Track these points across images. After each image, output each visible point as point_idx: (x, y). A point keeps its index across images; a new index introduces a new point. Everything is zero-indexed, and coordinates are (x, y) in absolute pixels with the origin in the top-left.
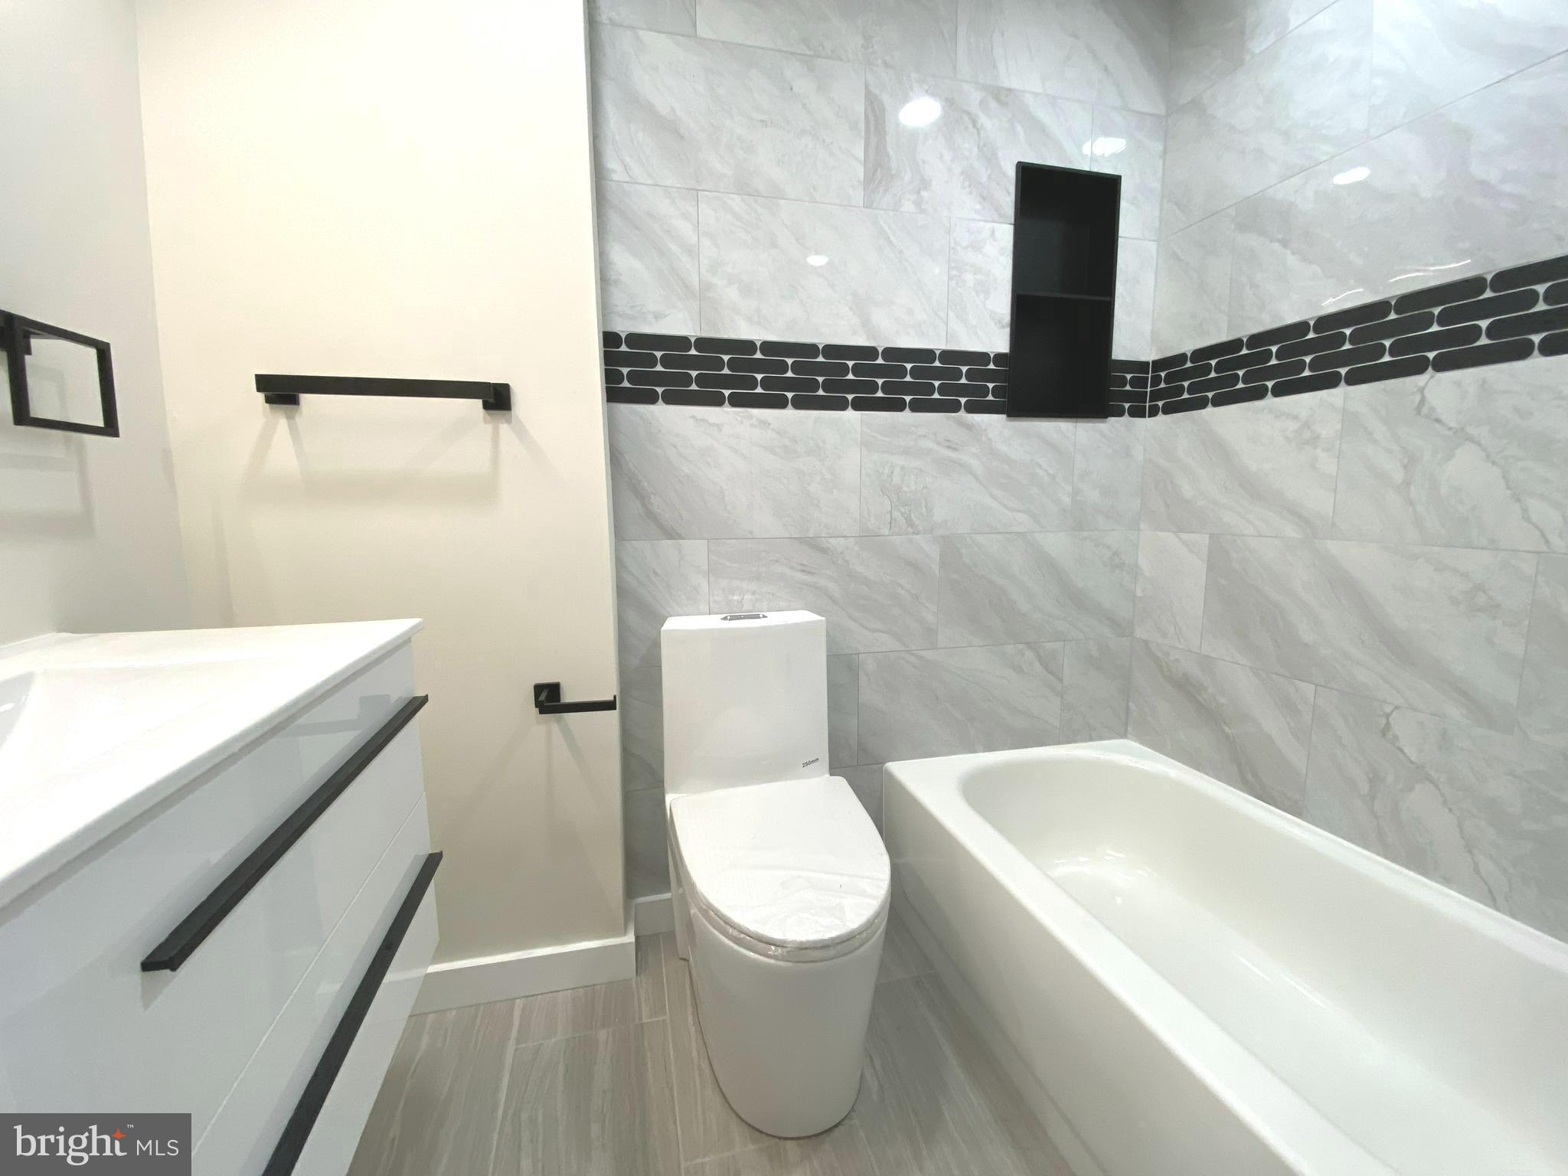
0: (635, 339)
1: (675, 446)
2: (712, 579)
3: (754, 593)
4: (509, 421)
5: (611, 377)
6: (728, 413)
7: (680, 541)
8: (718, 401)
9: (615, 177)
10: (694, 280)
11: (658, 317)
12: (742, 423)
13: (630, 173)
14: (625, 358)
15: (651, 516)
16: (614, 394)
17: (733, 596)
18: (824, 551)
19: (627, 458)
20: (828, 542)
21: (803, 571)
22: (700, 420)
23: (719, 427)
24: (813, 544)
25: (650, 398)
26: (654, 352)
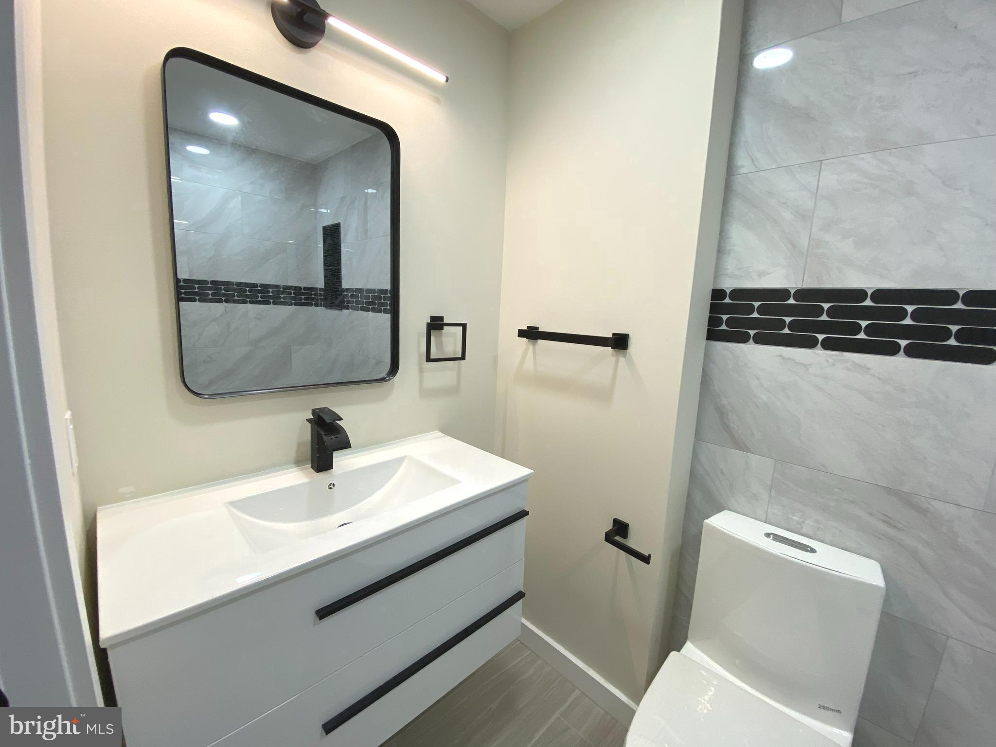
0: (738, 293)
1: (758, 378)
2: (773, 493)
3: (817, 521)
4: (625, 356)
5: (713, 322)
6: (818, 354)
7: (749, 454)
8: (811, 344)
9: (743, 171)
10: (804, 241)
11: (761, 275)
12: (834, 365)
13: (756, 163)
14: (727, 309)
15: (727, 427)
16: (713, 335)
17: (794, 515)
18: (923, 511)
19: (715, 383)
20: (929, 504)
21: (884, 521)
22: (787, 359)
23: (806, 367)
24: (908, 500)
25: (743, 339)
26: (752, 303)
